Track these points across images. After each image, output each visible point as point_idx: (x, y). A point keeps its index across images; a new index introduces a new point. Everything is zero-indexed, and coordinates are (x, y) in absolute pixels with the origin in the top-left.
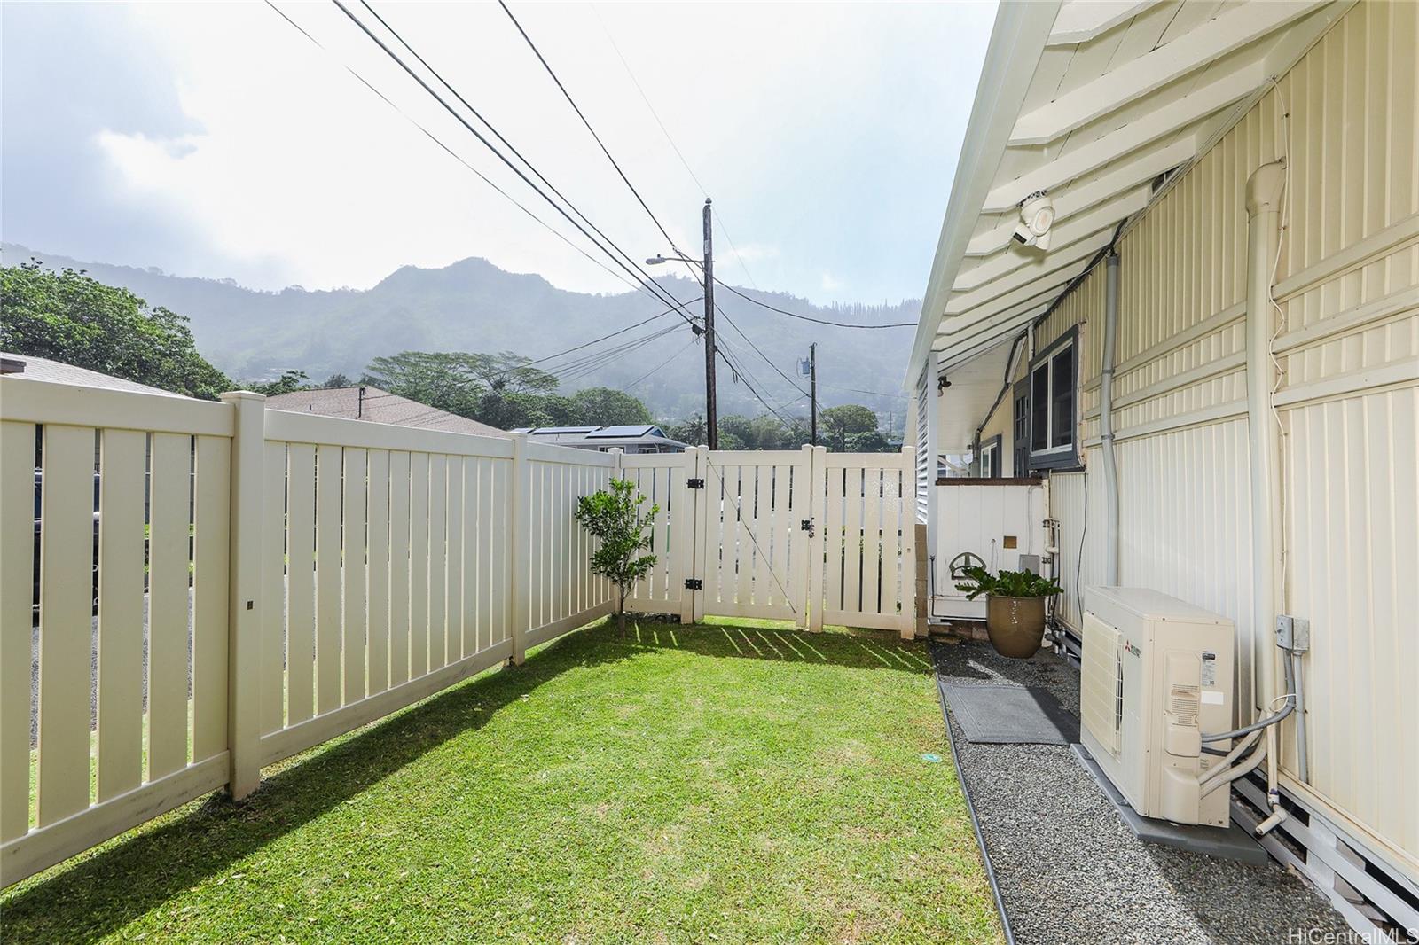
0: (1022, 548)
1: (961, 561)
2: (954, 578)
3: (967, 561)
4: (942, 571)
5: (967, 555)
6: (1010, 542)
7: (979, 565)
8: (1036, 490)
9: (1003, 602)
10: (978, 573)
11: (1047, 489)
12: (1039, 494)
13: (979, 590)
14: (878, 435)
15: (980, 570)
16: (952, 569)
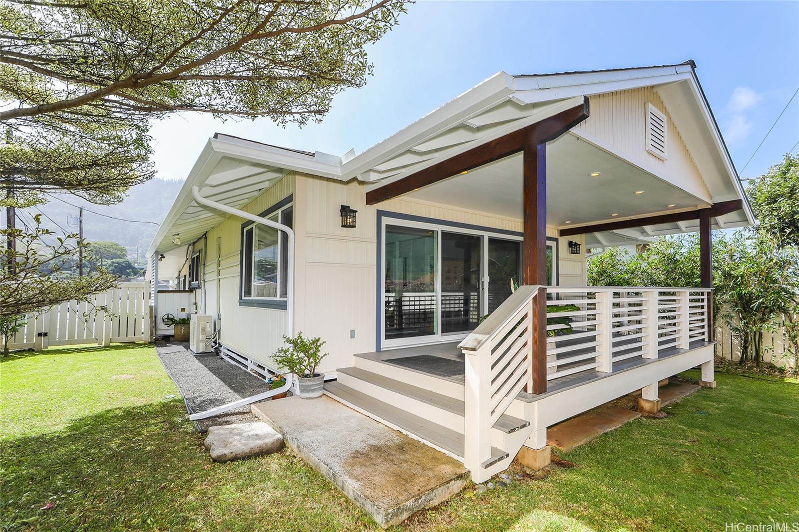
0: (187, 311)
1: (166, 316)
2: (163, 322)
3: (168, 316)
4: (159, 320)
5: (168, 314)
6: (183, 310)
7: (173, 317)
8: (192, 294)
9: (179, 326)
10: (172, 319)
11: (194, 293)
12: (193, 295)
13: (172, 324)
14: (128, 262)
15: (173, 319)
16: (163, 320)
